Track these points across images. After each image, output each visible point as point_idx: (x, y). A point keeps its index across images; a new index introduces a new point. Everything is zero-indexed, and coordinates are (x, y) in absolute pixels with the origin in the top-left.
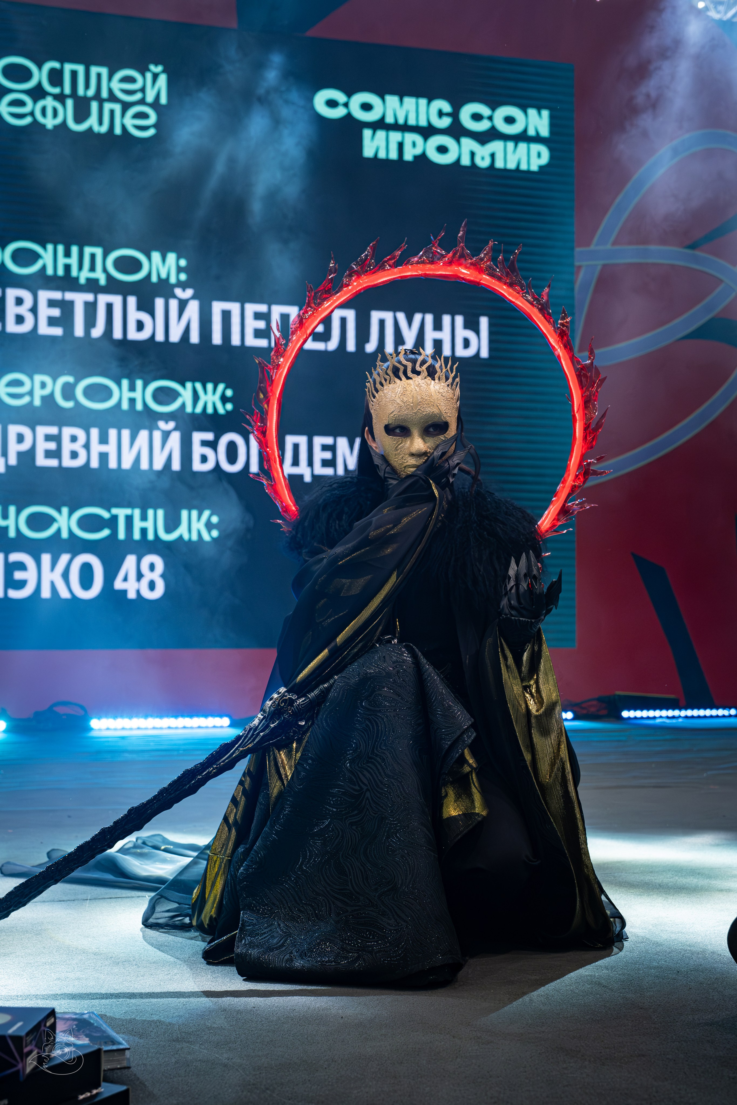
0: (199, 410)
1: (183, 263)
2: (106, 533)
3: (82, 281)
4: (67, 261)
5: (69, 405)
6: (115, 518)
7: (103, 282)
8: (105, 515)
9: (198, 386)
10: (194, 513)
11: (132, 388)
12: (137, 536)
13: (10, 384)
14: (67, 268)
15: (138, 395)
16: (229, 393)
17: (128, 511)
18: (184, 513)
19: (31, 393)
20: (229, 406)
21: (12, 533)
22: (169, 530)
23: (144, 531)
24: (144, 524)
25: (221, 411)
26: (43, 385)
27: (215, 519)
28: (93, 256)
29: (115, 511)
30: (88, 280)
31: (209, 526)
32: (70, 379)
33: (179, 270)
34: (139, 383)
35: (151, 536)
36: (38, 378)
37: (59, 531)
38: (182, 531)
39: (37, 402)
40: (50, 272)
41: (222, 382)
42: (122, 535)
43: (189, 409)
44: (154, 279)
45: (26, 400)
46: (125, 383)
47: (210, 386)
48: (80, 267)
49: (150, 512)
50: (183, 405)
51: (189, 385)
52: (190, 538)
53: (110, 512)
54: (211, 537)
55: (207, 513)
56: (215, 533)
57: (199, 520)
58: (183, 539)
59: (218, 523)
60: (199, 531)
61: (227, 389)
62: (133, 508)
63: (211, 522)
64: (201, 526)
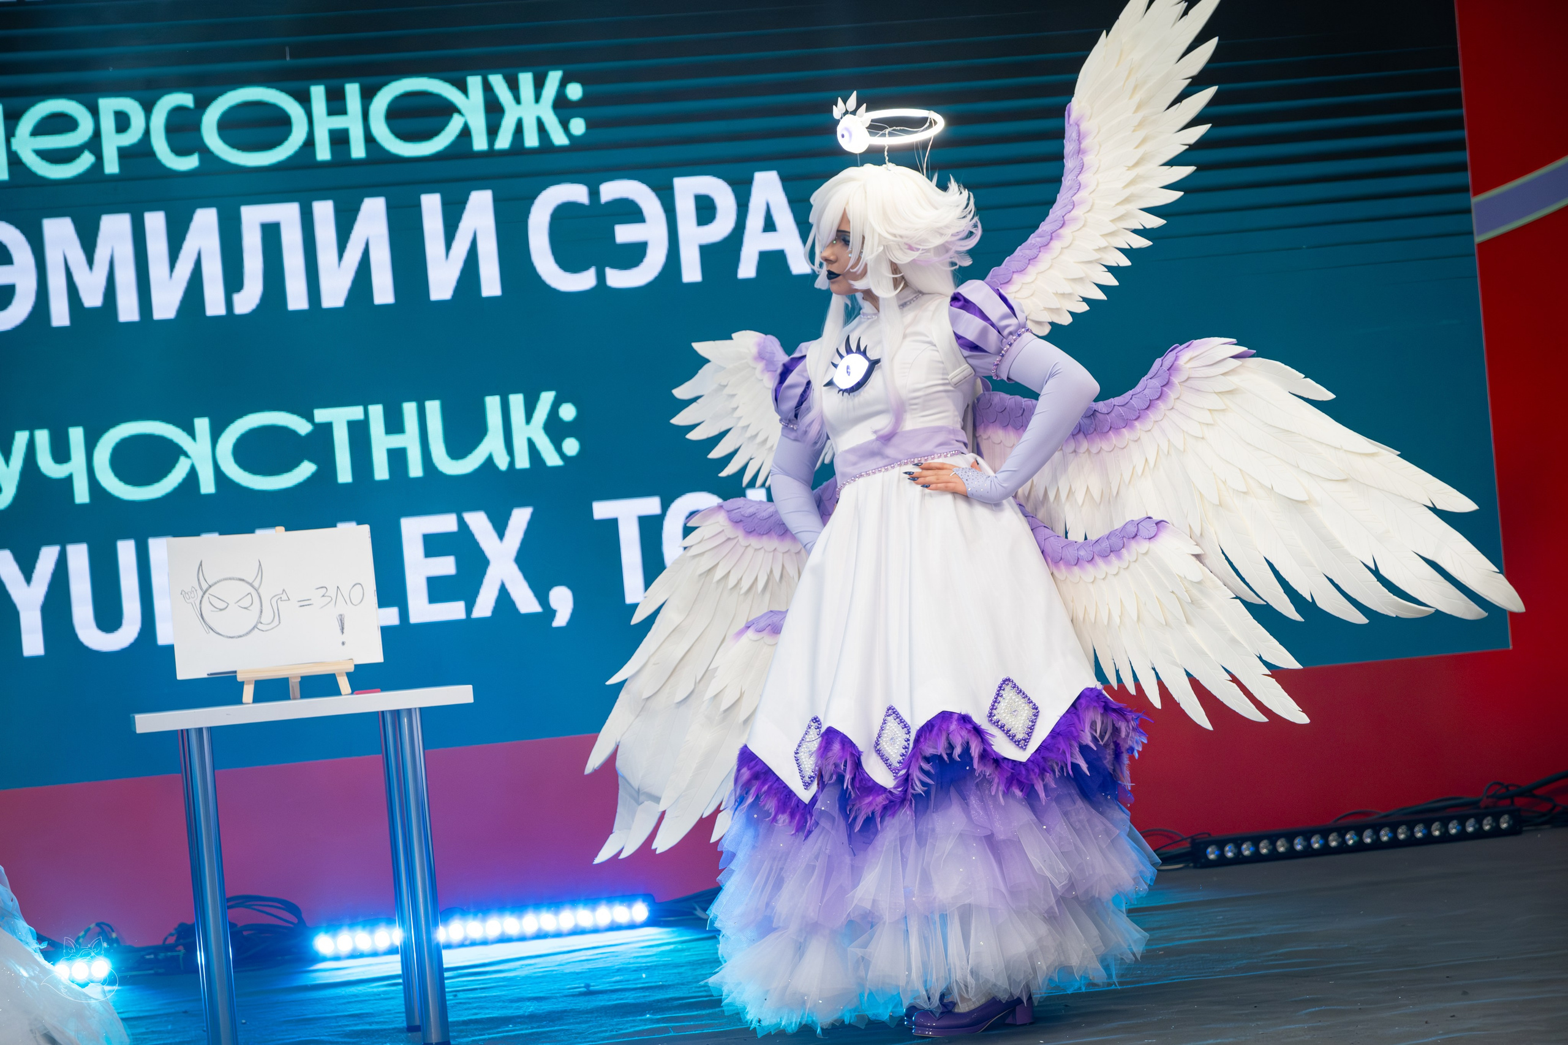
0: (503, 142)
2: (306, 469)
5: (190, 163)
6: (325, 430)
8: (302, 427)
9: (497, 81)
10: (517, 401)
11: (336, 106)
12: (381, 471)
13: (43, 128)
15: (352, 122)
16: (574, 91)
17: (355, 413)
18: (493, 403)
19: (95, 144)
20: (578, 126)
21: (82, 495)
22: (458, 448)
23: (397, 457)
24: (396, 441)
25: (559, 138)
26: (122, 122)
27: (568, 412)
29: (322, 415)
31: (555, 429)
32: (186, 99)
34: (352, 91)
35: (416, 470)
36: (108, 105)
37: (193, 475)
38: (492, 445)
39: (112, 166)
41: (555, 68)
42: (344, 474)
43: (480, 143)
45: (86, 160)
46: (318, 93)
47: (526, 80)
49: (410, 409)
50: (466, 133)
51: (474, 82)
52: (512, 463)
53: (310, 418)
54: (562, 455)
55: (547, 398)
56: (571, 446)
57: (529, 418)
58: (496, 468)
59: (576, 419)
60: (531, 444)
61: (570, 82)
62: (365, 404)
63: (560, 420)
64: (536, 431)
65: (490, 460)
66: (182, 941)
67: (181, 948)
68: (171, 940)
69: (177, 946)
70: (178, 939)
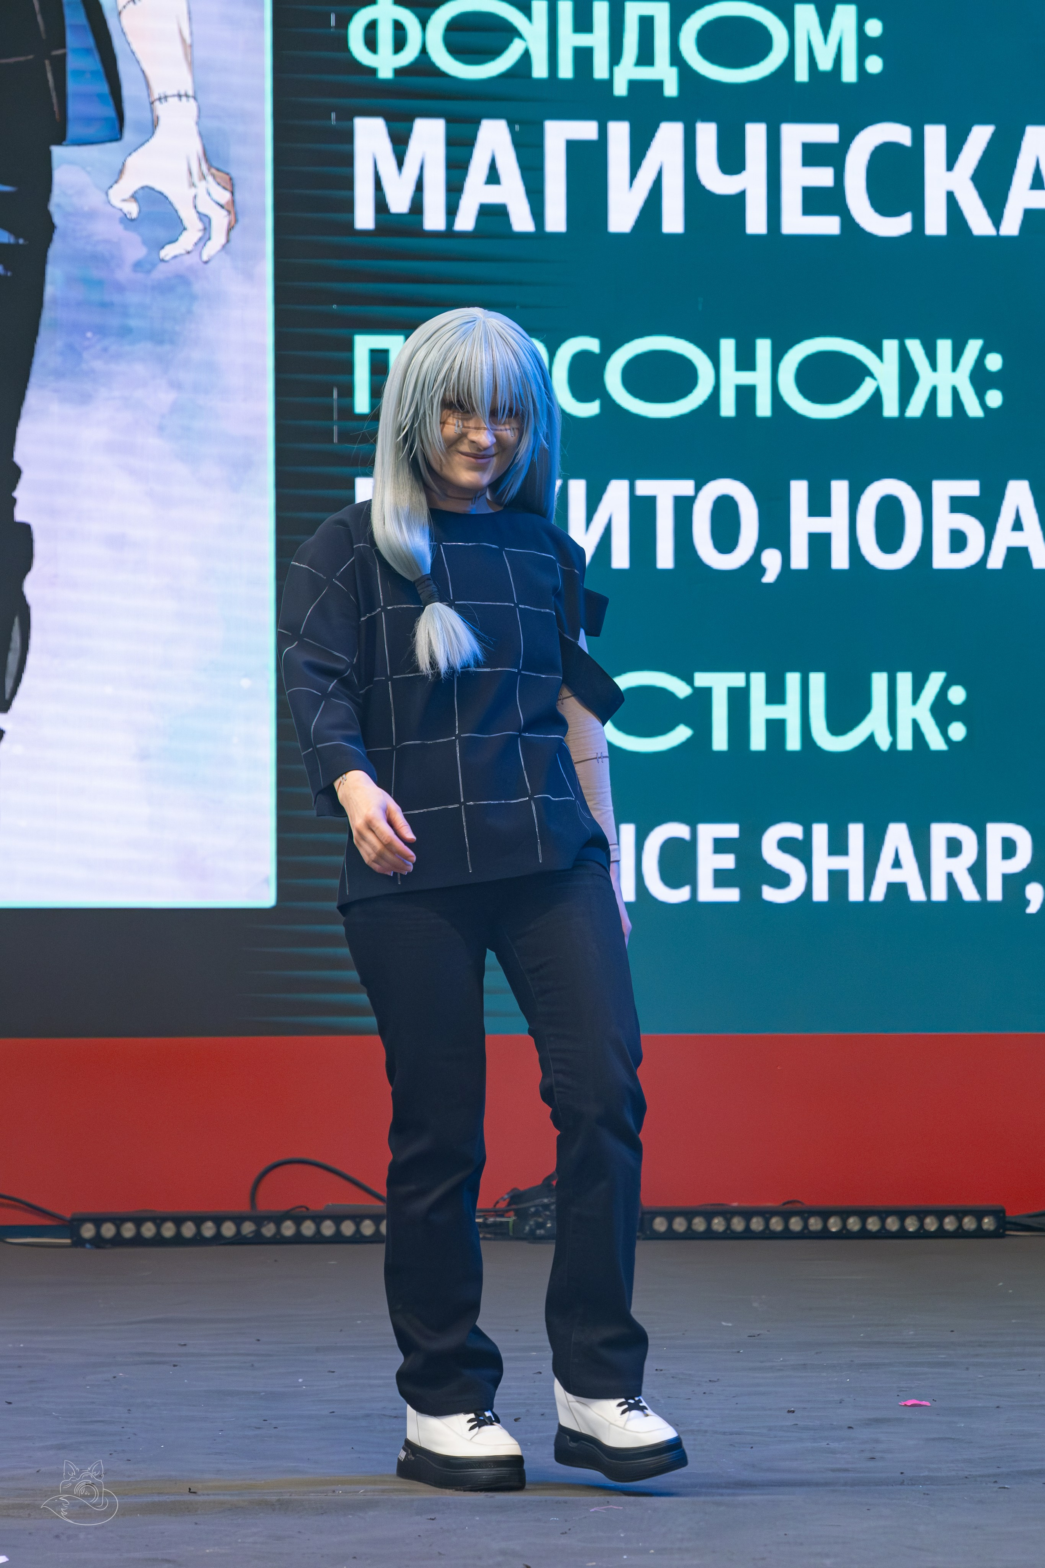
0: (915, 409)
1: (874, 28)
2: (681, 734)
3: (620, 89)
4: (583, 40)
5: (590, 409)
6: (704, 696)
7: (671, 90)
8: (680, 689)
9: (915, 347)
10: (905, 680)
11: (746, 361)
12: (758, 741)
14: (583, 56)
15: (760, 378)
16: (994, 362)
17: (737, 679)
18: (879, 681)
20: (995, 398)
22: (839, 724)
23: (776, 728)
24: (776, 712)
25: (973, 410)
27: (957, 695)
28: (646, 24)
29: (702, 679)
30: (633, 85)
31: (943, 712)
32: (592, 344)
33: (866, 46)
34: (763, 348)
35: (793, 743)
38: (875, 724)
40: (540, 70)
41: (976, 336)
42: (720, 741)
43: (891, 409)
44: (802, 74)
46: (728, 347)
47: (944, 347)
48: (615, 56)
49: (793, 680)
50: (877, 398)
51: (890, 346)
52: (894, 744)
53: (690, 681)
54: (947, 740)
55: (936, 679)
56: (958, 731)
57: (916, 698)
58: (877, 748)
59: (965, 703)
60: (916, 725)
61: (990, 352)
62: (748, 669)
63: (949, 703)
64: (923, 712)
65: (871, 739)
66: (514, 1207)
67: (512, 1213)
68: (502, 1205)
69: (507, 1211)
70: (509, 1204)
